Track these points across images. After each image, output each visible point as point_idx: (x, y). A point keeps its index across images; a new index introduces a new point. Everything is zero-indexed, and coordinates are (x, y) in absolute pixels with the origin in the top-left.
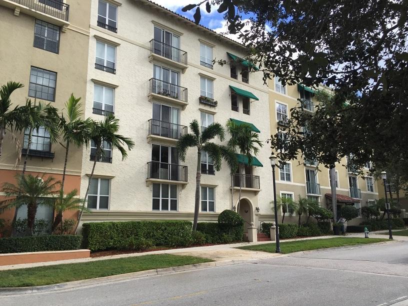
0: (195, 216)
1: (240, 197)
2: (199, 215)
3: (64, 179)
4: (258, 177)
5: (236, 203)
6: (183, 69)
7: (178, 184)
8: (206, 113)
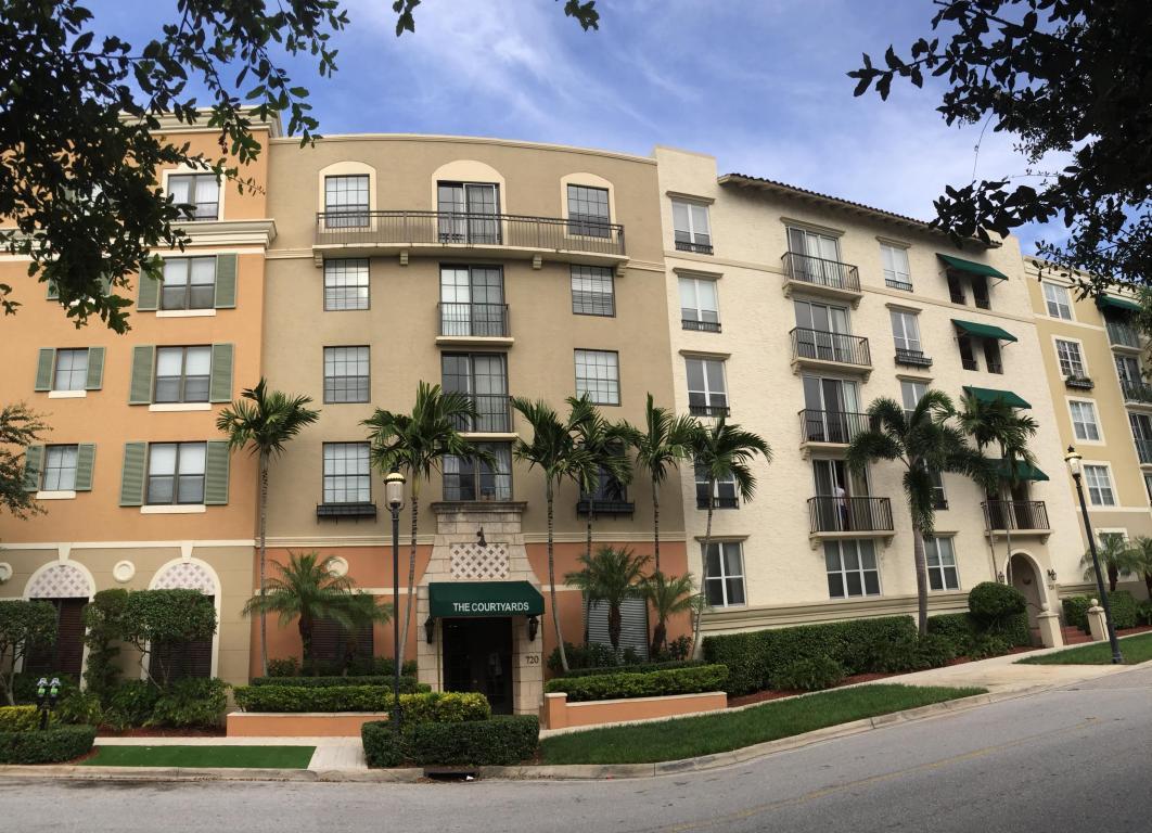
0: (920, 603)
1: (1009, 553)
2: (929, 599)
3: (657, 551)
4: (1041, 504)
5: (1003, 565)
6: (853, 301)
7: (876, 537)
8: (911, 382)
